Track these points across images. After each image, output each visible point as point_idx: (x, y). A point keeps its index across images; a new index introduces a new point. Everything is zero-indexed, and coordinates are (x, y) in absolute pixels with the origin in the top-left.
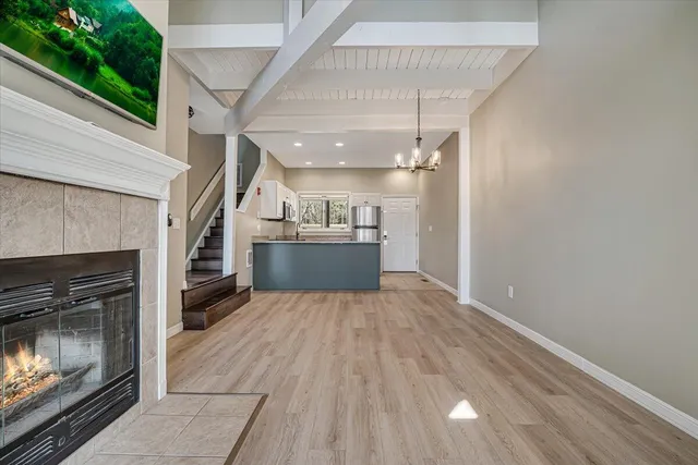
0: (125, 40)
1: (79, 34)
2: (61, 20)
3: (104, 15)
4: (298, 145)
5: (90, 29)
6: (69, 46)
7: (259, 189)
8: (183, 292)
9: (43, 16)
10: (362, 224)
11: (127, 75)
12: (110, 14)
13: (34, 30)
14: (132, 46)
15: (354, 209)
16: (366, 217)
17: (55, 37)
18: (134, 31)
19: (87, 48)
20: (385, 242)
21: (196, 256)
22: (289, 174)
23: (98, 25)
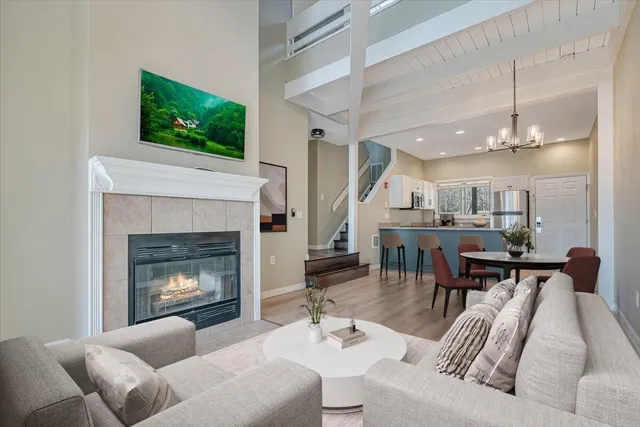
0: (216, 126)
1: (190, 130)
2: (177, 126)
3: (198, 114)
4: (420, 140)
5: (194, 126)
6: (187, 137)
7: (386, 183)
8: (305, 262)
9: (167, 127)
10: (507, 210)
11: (221, 142)
12: (202, 112)
13: (168, 135)
14: (222, 128)
15: (497, 194)
16: (512, 201)
17: (179, 135)
18: (221, 119)
19: (197, 136)
20: (539, 230)
21: (339, 238)
22: (426, 166)
23: (198, 123)
